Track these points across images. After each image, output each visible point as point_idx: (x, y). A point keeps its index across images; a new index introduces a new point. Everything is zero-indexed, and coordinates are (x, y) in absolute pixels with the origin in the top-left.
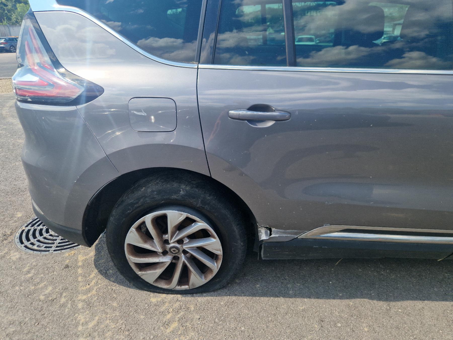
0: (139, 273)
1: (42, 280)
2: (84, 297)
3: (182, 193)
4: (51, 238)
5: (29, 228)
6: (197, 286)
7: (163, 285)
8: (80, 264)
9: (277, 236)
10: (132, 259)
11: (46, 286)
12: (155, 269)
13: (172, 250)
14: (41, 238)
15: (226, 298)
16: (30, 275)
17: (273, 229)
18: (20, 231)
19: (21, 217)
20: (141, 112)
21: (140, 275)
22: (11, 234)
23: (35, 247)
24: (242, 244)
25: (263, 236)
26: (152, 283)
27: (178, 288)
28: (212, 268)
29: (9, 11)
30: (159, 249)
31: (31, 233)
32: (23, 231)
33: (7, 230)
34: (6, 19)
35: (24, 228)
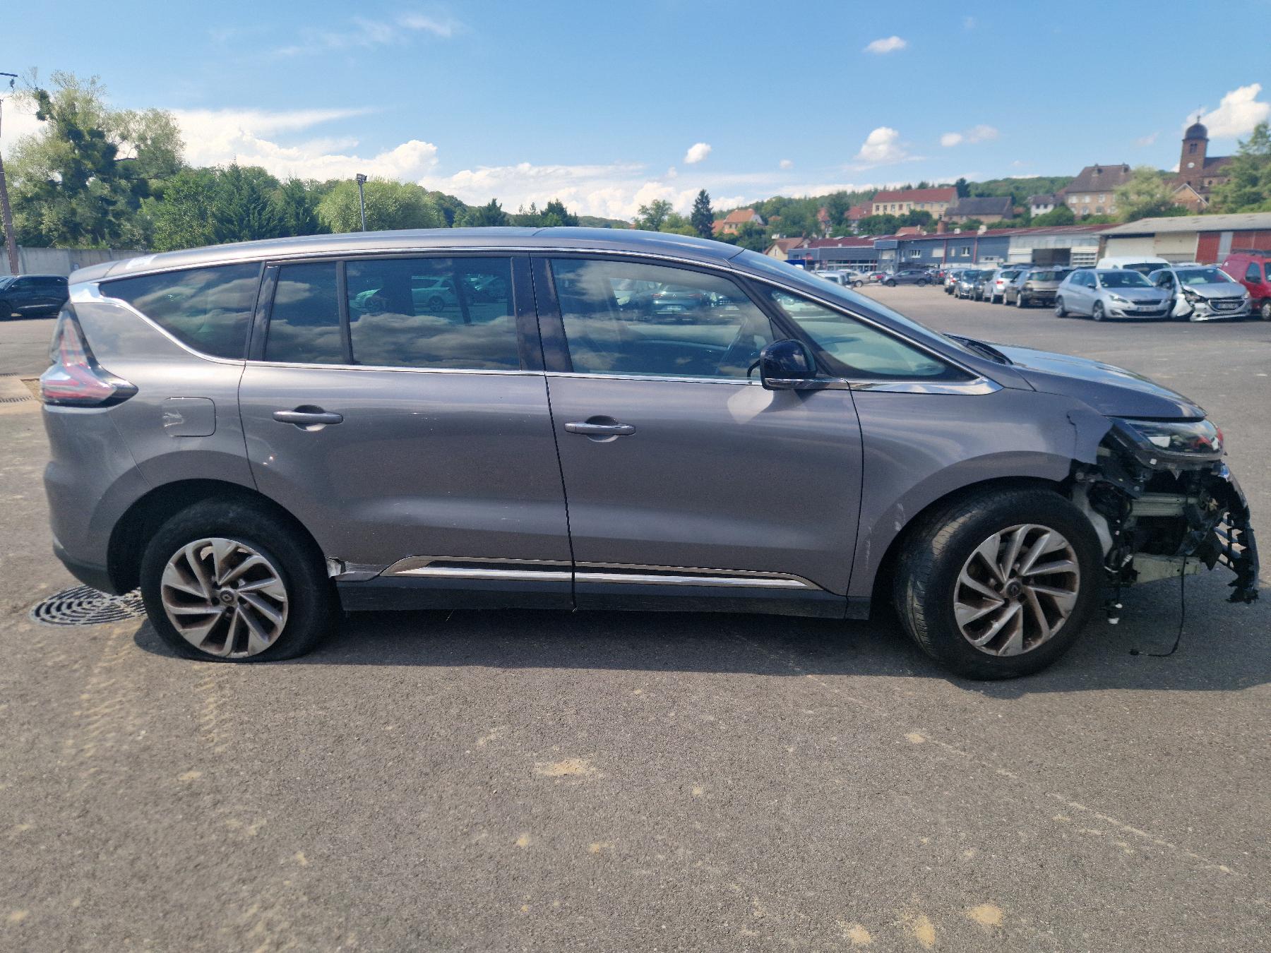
0: (180, 630)
1: (54, 650)
2: (105, 665)
3: (231, 515)
4: (83, 611)
5: (54, 600)
6: (258, 652)
7: (213, 651)
8: (114, 636)
9: (353, 572)
10: (172, 610)
11: (59, 655)
12: (203, 624)
13: (223, 597)
14: (68, 612)
15: (295, 666)
16: (40, 645)
17: (347, 563)
18: (39, 603)
19: (45, 589)
20: (175, 413)
21: (182, 634)
22: (25, 606)
23: (56, 620)
24: (315, 588)
25: (334, 571)
26: (198, 646)
27: (234, 655)
28: (276, 623)
29: (118, 215)
30: (205, 594)
31: (55, 605)
32: (44, 604)
33: (19, 603)
34: (110, 234)
35: (45, 601)
